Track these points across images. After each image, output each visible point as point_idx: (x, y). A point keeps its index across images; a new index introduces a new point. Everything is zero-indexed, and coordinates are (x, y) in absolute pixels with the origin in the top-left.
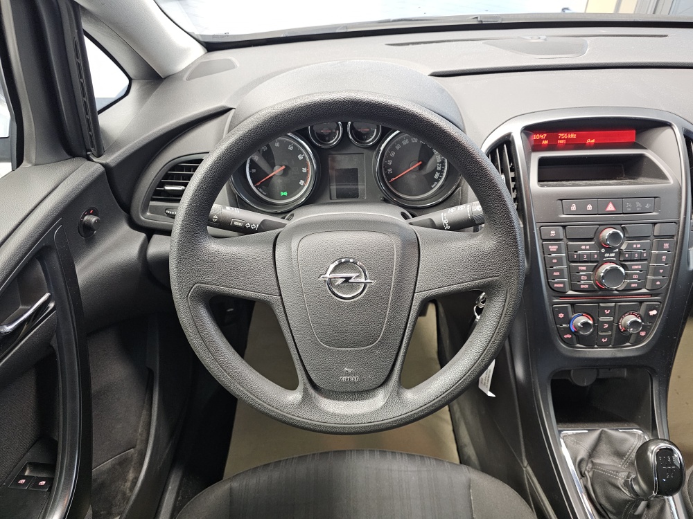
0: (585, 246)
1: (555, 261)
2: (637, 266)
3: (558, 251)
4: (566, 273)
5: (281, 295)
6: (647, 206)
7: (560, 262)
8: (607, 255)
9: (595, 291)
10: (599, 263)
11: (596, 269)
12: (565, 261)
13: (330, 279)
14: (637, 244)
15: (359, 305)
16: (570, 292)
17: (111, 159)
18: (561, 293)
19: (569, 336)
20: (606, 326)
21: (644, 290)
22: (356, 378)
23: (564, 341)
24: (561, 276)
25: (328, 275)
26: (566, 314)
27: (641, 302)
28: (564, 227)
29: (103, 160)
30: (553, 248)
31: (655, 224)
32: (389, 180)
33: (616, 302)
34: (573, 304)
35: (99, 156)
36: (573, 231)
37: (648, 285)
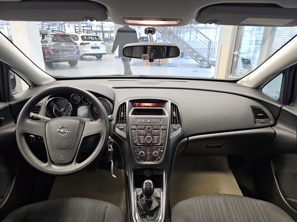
0: (142, 131)
1: (134, 135)
2: (156, 137)
3: (135, 132)
4: (137, 138)
5: (45, 135)
6: (159, 121)
7: (135, 135)
8: (148, 134)
9: (145, 144)
10: (145, 136)
11: (145, 137)
12: (137, 135)
13: (59, 131)
14: (156, 131)
15: (66, 138)
16: (139, 144)
17: (12, 103)
18: (136, 144)
19: (138, 157)
20: (149, 154)
21: (159, 144)
22: (63, 159)
23: (137, 159)
24: (136, 139)
25: (58, 130)
26: (137, 150)
27: (158, 148)
28: (137, 126)
29: (9, 103)
30: (133, 131)
31: (161, 126)
32: (95, 114)
33: (151, 147)
34: (139, 148)
35: (9, 102)
36: (139, 127)
37: (160, 143)
